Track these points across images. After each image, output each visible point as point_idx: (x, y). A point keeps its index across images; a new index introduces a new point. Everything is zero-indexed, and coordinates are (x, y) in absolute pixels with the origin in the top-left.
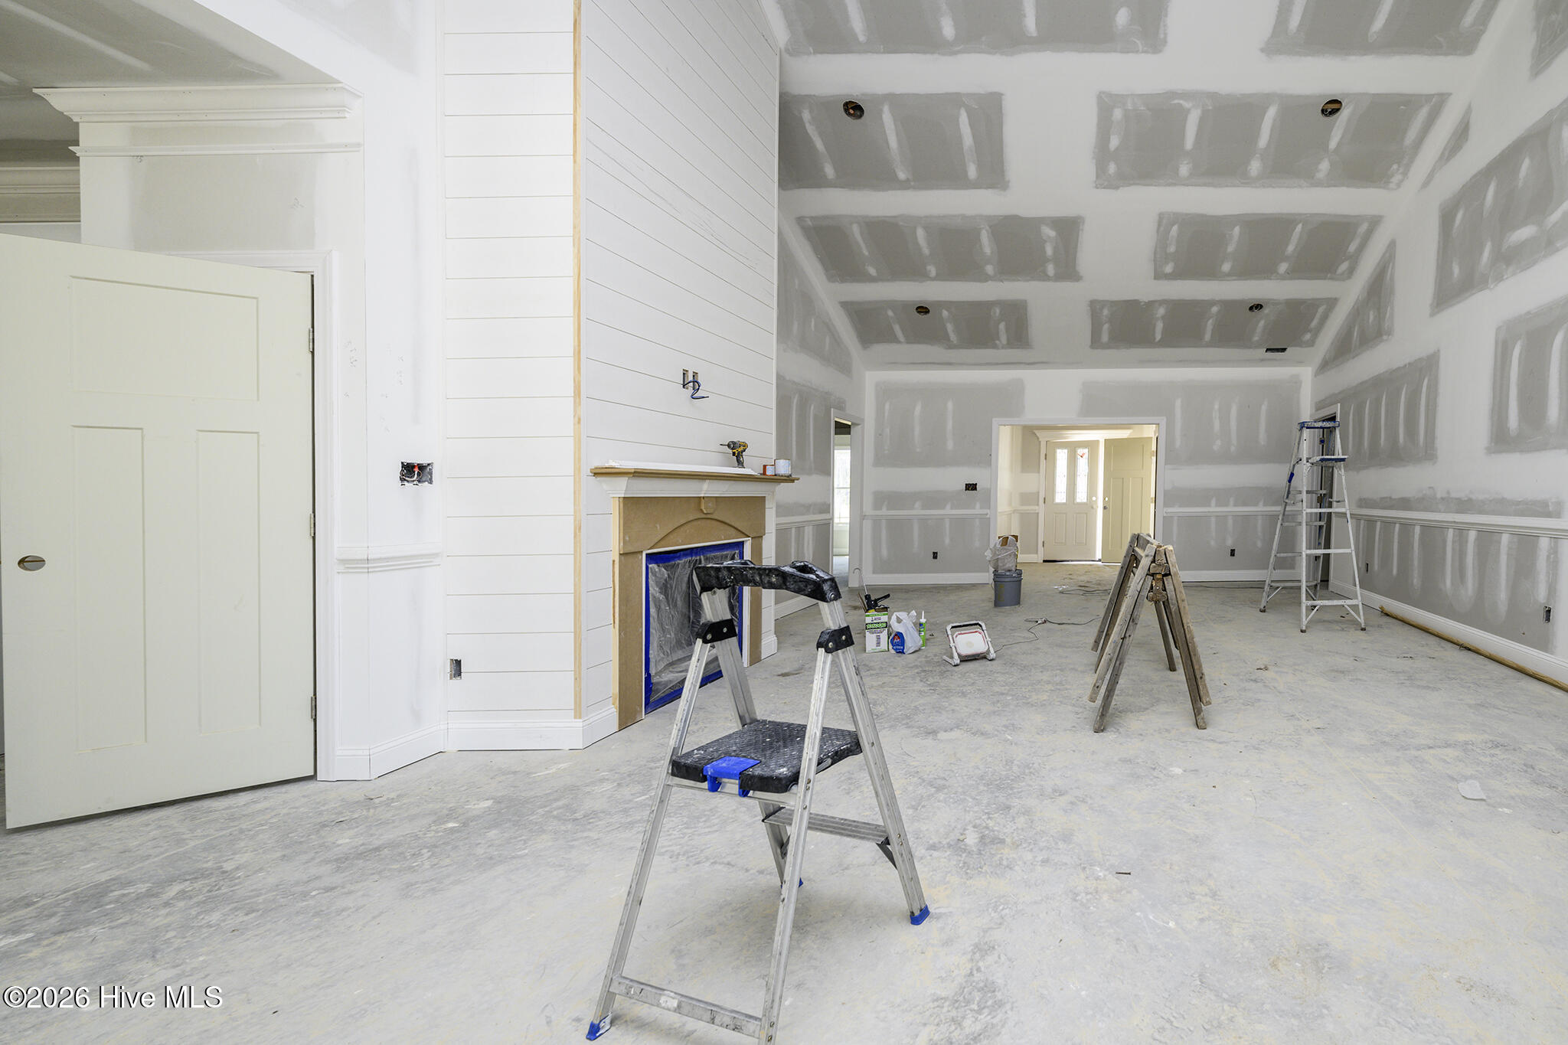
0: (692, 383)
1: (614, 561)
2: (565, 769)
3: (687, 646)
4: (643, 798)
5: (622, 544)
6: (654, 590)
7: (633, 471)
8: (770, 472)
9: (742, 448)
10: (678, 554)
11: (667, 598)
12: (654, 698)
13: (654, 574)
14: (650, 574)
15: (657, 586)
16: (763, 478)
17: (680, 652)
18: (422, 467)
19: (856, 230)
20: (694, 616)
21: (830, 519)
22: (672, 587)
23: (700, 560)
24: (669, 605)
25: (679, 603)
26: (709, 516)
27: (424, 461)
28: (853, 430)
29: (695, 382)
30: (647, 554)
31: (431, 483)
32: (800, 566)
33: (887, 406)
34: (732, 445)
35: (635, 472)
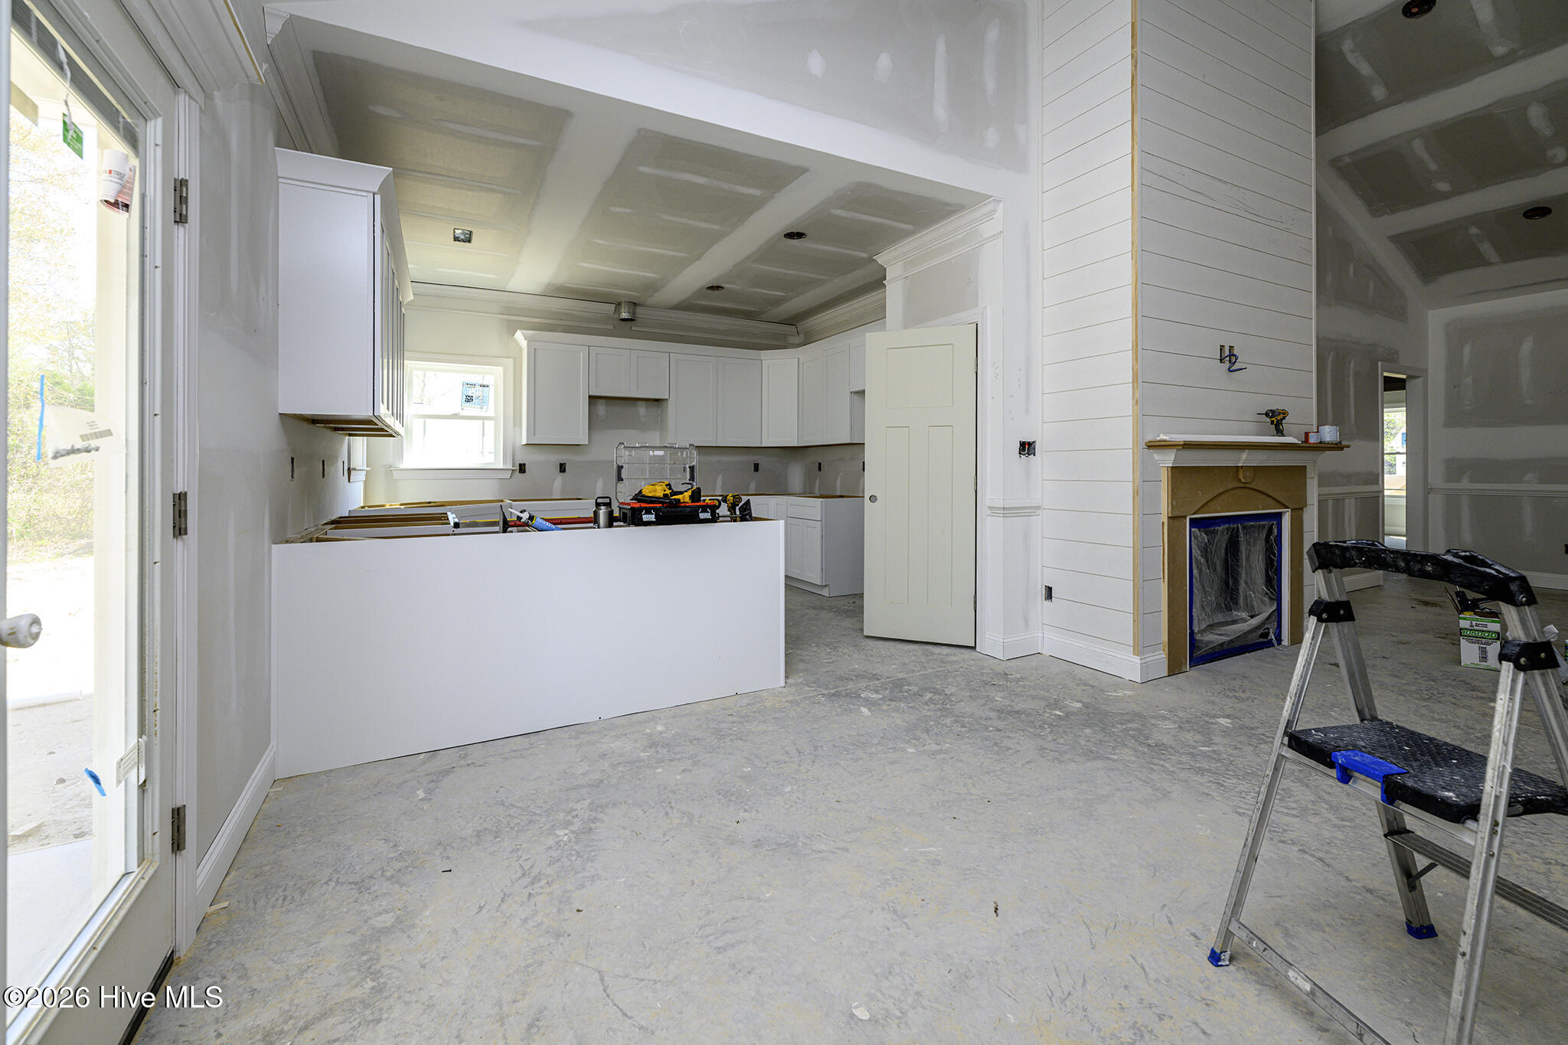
0: (1229, 357)
1: (1163, 523)
2: (1129, 696)
3: (1228, 611)
4: (1206, 748)
5: (1170, 508)
6: (1196, 553)
7: (1182, 443)
8: (1313, 439)
9: (1281, 416)
10: (1217, 521)
11: (1207, 561)
12: (1197, 654)
13: (1196, 538)
14: (1193, 537)
15: (1198, 548)
16: (1305, 446)
17: (1220, 616)
18: (1030, 444)
19: (1418, 145)
20: (1233, 583)
21: (1380, 492)
22: (1212, 552)
23: (1238, 528)
24: (1209, 569)
25: (1218, 568)
26: (1247, 486)
27: (1031, 440)
28: (1408, 385)
29: (1231, 355)
30: (1190, 519)
31: (1034, 455)
32: (1466, 556)
33: (1467, 350)
34: (1271, 414)
35: (1184, 444)
